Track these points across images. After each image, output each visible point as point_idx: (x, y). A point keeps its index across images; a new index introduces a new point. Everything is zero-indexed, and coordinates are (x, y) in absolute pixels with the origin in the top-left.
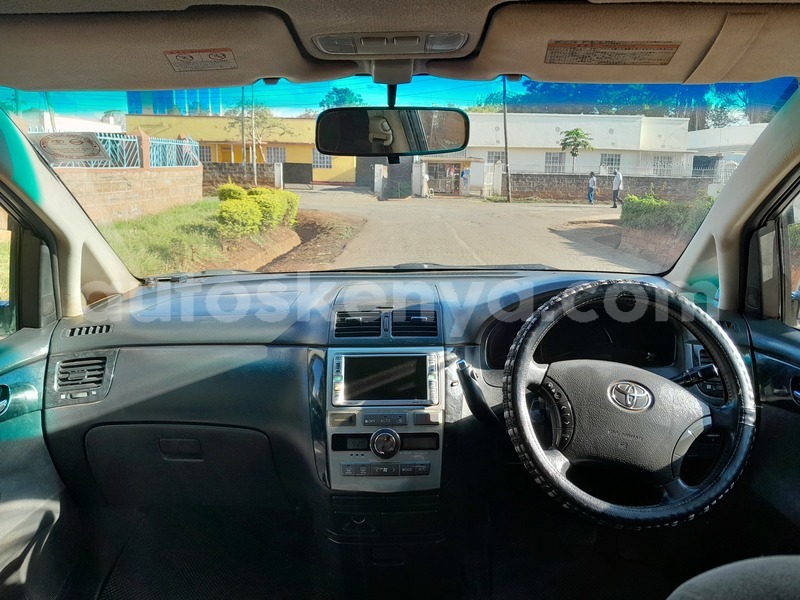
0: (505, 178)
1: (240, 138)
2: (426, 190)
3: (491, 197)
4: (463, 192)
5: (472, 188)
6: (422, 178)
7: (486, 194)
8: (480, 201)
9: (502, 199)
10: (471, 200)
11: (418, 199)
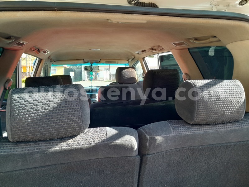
0: (110, 75)
1: (26, 64)
2: (87, 79)
3: (106, 80)
4: (98, 79)
5: (100, 78)
6: (85, 75)
7: (104, 80)
8: (103, 82)
9: (109, 81)
10: (100, 81)
11: (84, 82)
